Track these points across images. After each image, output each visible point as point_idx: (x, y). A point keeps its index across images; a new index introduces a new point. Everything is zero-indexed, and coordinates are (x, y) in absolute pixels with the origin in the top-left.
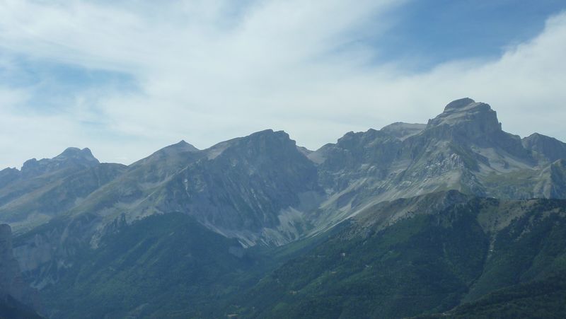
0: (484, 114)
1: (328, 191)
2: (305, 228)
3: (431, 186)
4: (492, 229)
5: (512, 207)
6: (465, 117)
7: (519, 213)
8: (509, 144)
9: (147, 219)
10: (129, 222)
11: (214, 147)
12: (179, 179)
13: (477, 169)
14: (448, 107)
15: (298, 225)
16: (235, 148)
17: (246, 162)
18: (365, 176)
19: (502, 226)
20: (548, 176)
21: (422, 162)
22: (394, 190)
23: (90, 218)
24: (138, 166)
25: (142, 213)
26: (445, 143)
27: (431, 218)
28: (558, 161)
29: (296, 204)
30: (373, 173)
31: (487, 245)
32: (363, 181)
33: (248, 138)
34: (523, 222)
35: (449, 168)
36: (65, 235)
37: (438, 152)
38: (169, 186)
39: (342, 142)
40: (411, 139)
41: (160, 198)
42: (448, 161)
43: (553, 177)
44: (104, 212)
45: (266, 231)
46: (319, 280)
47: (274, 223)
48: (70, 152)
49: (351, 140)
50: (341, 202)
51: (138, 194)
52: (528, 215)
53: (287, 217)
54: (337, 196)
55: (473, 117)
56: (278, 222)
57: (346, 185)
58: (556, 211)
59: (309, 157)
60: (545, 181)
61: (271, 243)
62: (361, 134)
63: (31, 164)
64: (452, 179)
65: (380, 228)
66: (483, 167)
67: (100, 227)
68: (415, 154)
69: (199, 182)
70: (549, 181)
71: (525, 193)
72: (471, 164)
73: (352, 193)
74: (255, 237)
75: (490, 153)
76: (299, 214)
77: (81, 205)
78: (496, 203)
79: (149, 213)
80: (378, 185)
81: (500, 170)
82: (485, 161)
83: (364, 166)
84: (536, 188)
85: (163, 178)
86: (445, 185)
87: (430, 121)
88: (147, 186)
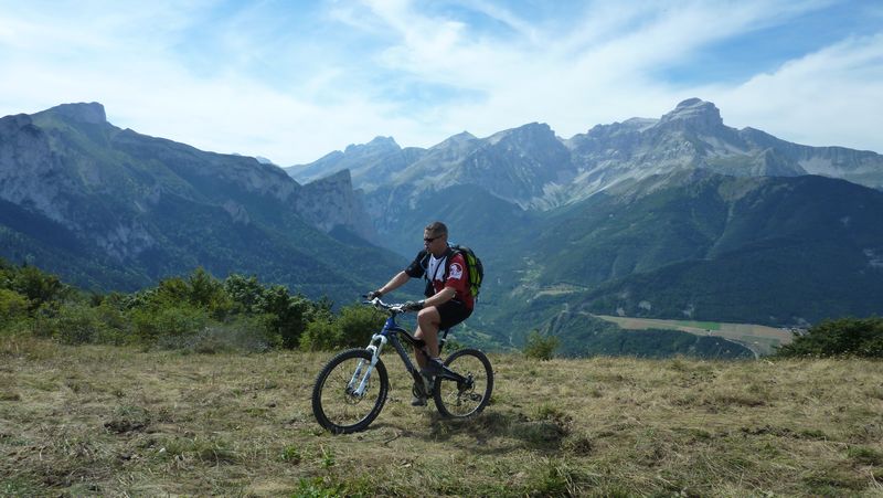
0: (711, 111)
1: (580, 170)
2: (563, 197)
3: (669, 167)
4: (730, 199)
5: (747, 182)
6: (695, 113)
7: (753, 187)
8: (731, 136)
9: (450, 187)
10: (437, 190)
11: (494, 136)
12: (471, 159)
13: (705, 154)
14: (679, 105)
15: (558, 195)
16: (510, 136)
17: (518, 147)
18: (610, 158)
19: (739, 197)
20: (763, 160)
21: (659, 149)
22: (637, 170)
23: (407, 187)
24: (434, 149)
25: (446, 183)
26: (679, 133)
27: (681, 189)
28: (771, 149)
29: (556, 180)
30: (617, 157)
31: (727, 210)
32: (609, 162)
33: (519, 129)
34: (757, 194)
35: (683, 152)
36: (391, 199)
37: (673, 140)
38: (464, 164)
39: (592, 133)
40: (650, 131)
41: (458, 173)
42: (682, 147)
43: (768, 162)
44: (417, 183)
45: (534, 199)
46: (594, 234)
47: (540, 194)
48: (378, 139)
49: (599, 131)
50: (592, 178)
51: (440, 170)
52: (761, 189)
53: (550, 189)
54: (588, 174)
55: (700, 113)
56: (543, 193)
57: (595, 166)
58: (785, 185)
59: (565, 143)
60: (760, 165)
61: (539, 209)
62: (608, 126)
63: (351, 148)
64: (686, 161)
65: (639, 197)
66: (710, 153)
67: (415, 193)
68: (654, 142)
69: (485, 162)
70: (764, 164)
71: (745, 174)
72: (701, 149)
73: (600, 172)
74: (527, 204)
75: (713, 141)
76: (559, 188)
77: (398, 178)
78: (733, 179)
79: (451, 183)
80: (623, 165)
81: (722, 155)
82: (711, 148)
83: (609, 151)
84: (753, 170)
85: (457, 158)
86: (680, 165)
87: (664, 117)
88: (446, 164)
